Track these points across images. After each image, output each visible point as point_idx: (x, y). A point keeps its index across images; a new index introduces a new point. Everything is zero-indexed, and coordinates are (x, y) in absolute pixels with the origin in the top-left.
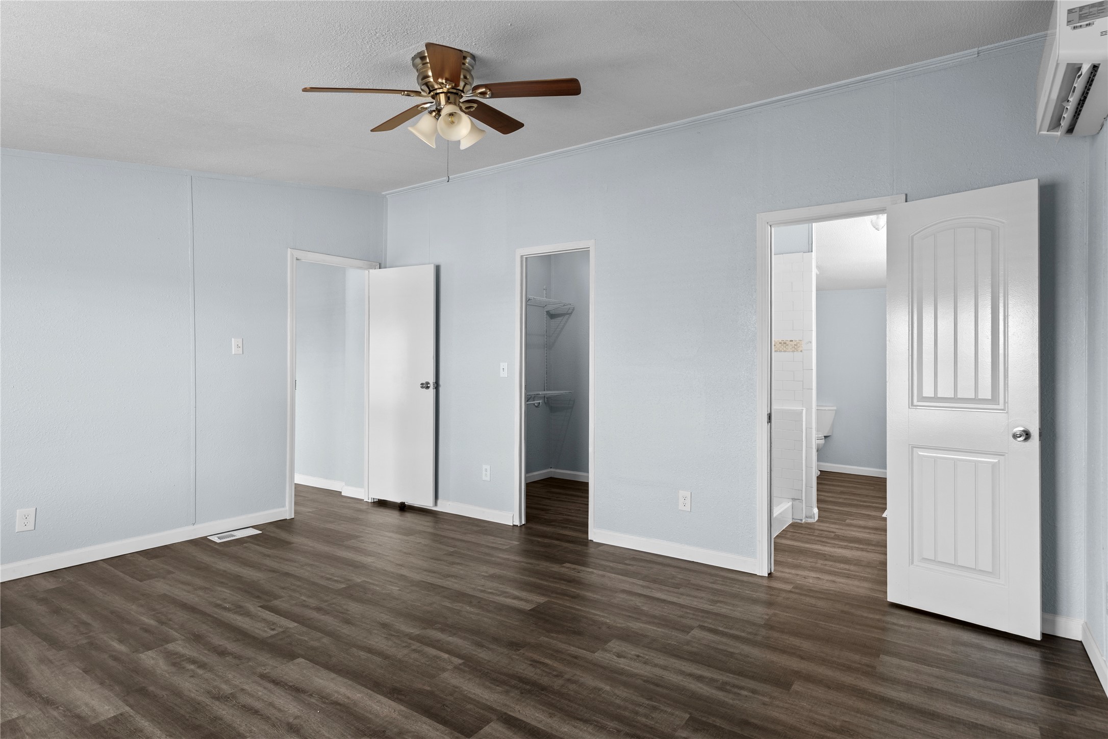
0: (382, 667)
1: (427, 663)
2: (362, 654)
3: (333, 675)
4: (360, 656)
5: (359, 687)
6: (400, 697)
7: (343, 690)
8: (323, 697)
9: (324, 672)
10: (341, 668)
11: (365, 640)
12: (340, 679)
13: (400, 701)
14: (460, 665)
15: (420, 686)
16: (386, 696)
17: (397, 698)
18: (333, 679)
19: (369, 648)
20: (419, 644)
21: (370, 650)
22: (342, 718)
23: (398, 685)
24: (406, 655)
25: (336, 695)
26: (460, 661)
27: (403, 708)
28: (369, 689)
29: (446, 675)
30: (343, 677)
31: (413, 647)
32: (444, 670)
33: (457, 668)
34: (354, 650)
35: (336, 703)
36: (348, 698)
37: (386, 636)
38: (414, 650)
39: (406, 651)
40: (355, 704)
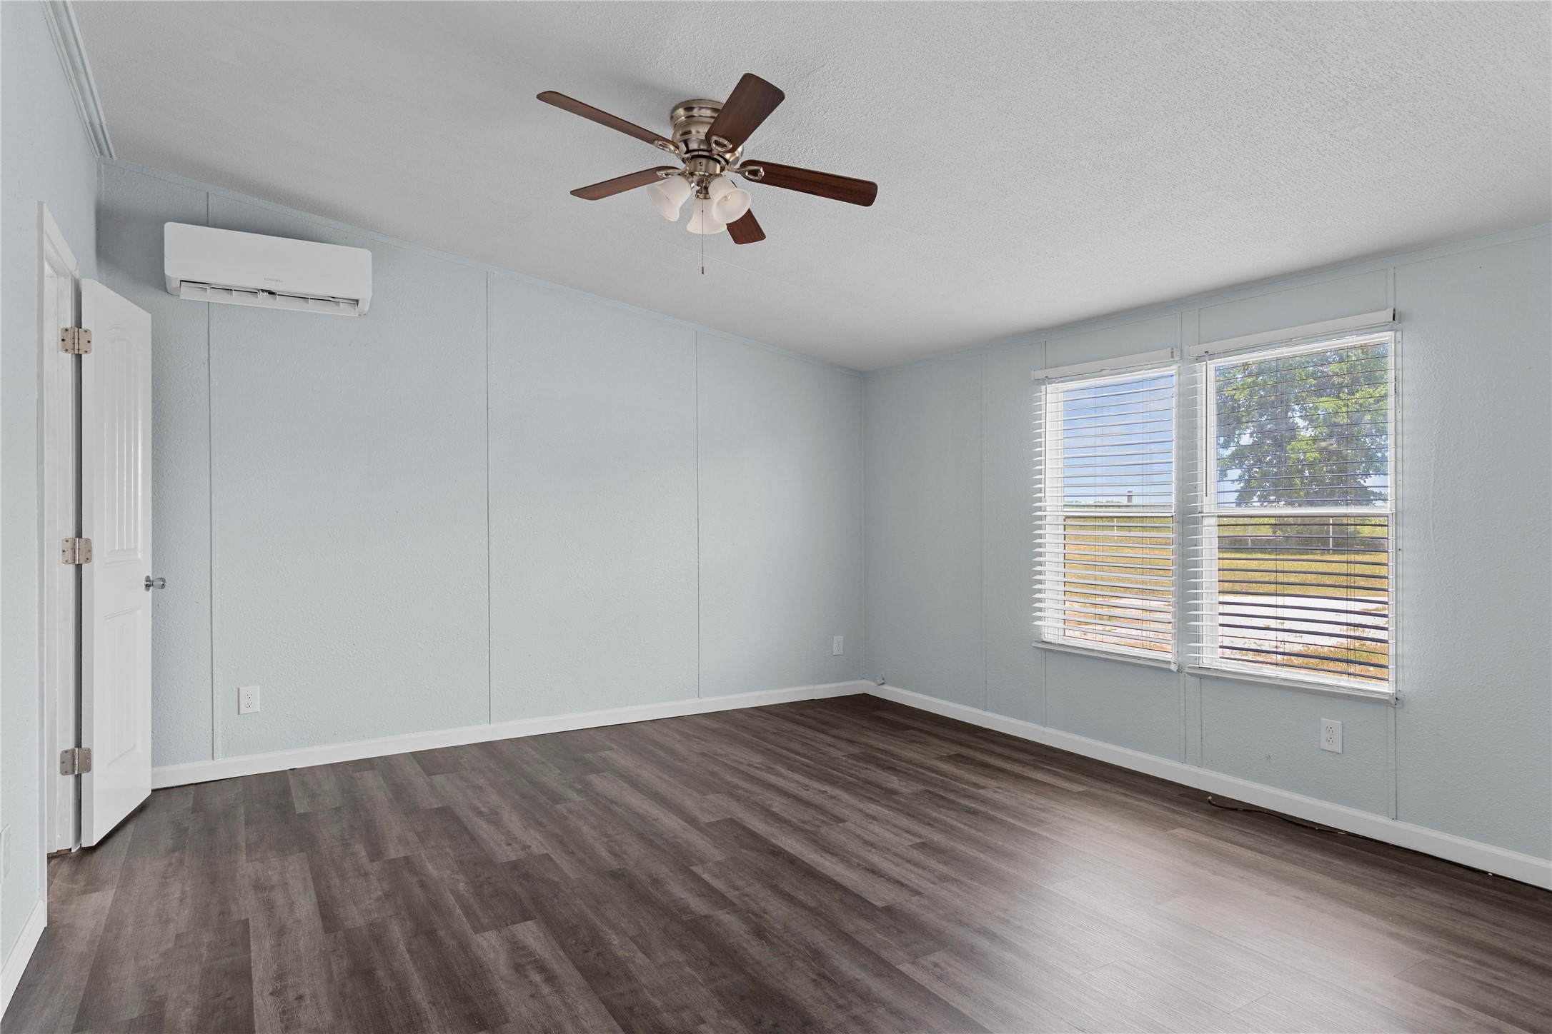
0: (782, 877)
1: (731, 872)
2: (801, 895)
3: (837, 879)
4: (805, 894)
5: (811, 863)
6: (773, 849)
7: (827, 863)
8: (847, 861)
9: (848, 884)
10: (829, 885)
11: (796, 915)
12: (829, 874)
13: (774, 846)
14: (697, 865)
15: (750, 853)
16: (786, 851)
17: (776, 848)
18: (837, 875)
19: (792, 902)
20: (728, 895)
21: (790, 899)
22: (828, 843)
23: (772, 858)
24: (750, 885)
25: (834, 860)
26: (694, 868)
27: (774, 841)
28: (800, 860)
29: (718, 858)
30: (825, 875)
31: (737, 893)
32: (718, 863)
33: (702, 861)
34: (812, 904)
35: (833, 854)
36: (822, 856)
37: (766, 915)
38: (738, 889)
39: (749, 890)
40: (816, 851)
